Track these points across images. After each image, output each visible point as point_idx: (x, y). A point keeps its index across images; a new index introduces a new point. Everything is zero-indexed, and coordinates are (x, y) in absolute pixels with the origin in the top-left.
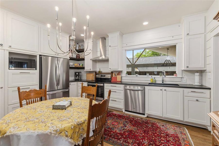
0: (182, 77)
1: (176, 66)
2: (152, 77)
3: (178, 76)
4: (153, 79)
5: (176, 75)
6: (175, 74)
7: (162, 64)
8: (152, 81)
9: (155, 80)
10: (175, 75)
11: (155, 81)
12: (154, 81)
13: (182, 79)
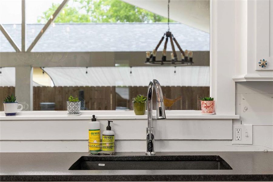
0: (237, 117)
1: (208, 64)
2: (94, 119)
3: (219, 114)
4: (98, 131)
5: (211, 109)
6: (208, 103)
7: (148, 57)
8: (95, 140)
9: (111, 136)
10: (207, 107)
11: (114, 141)
12: (106, 142)
13: (237, 125)
